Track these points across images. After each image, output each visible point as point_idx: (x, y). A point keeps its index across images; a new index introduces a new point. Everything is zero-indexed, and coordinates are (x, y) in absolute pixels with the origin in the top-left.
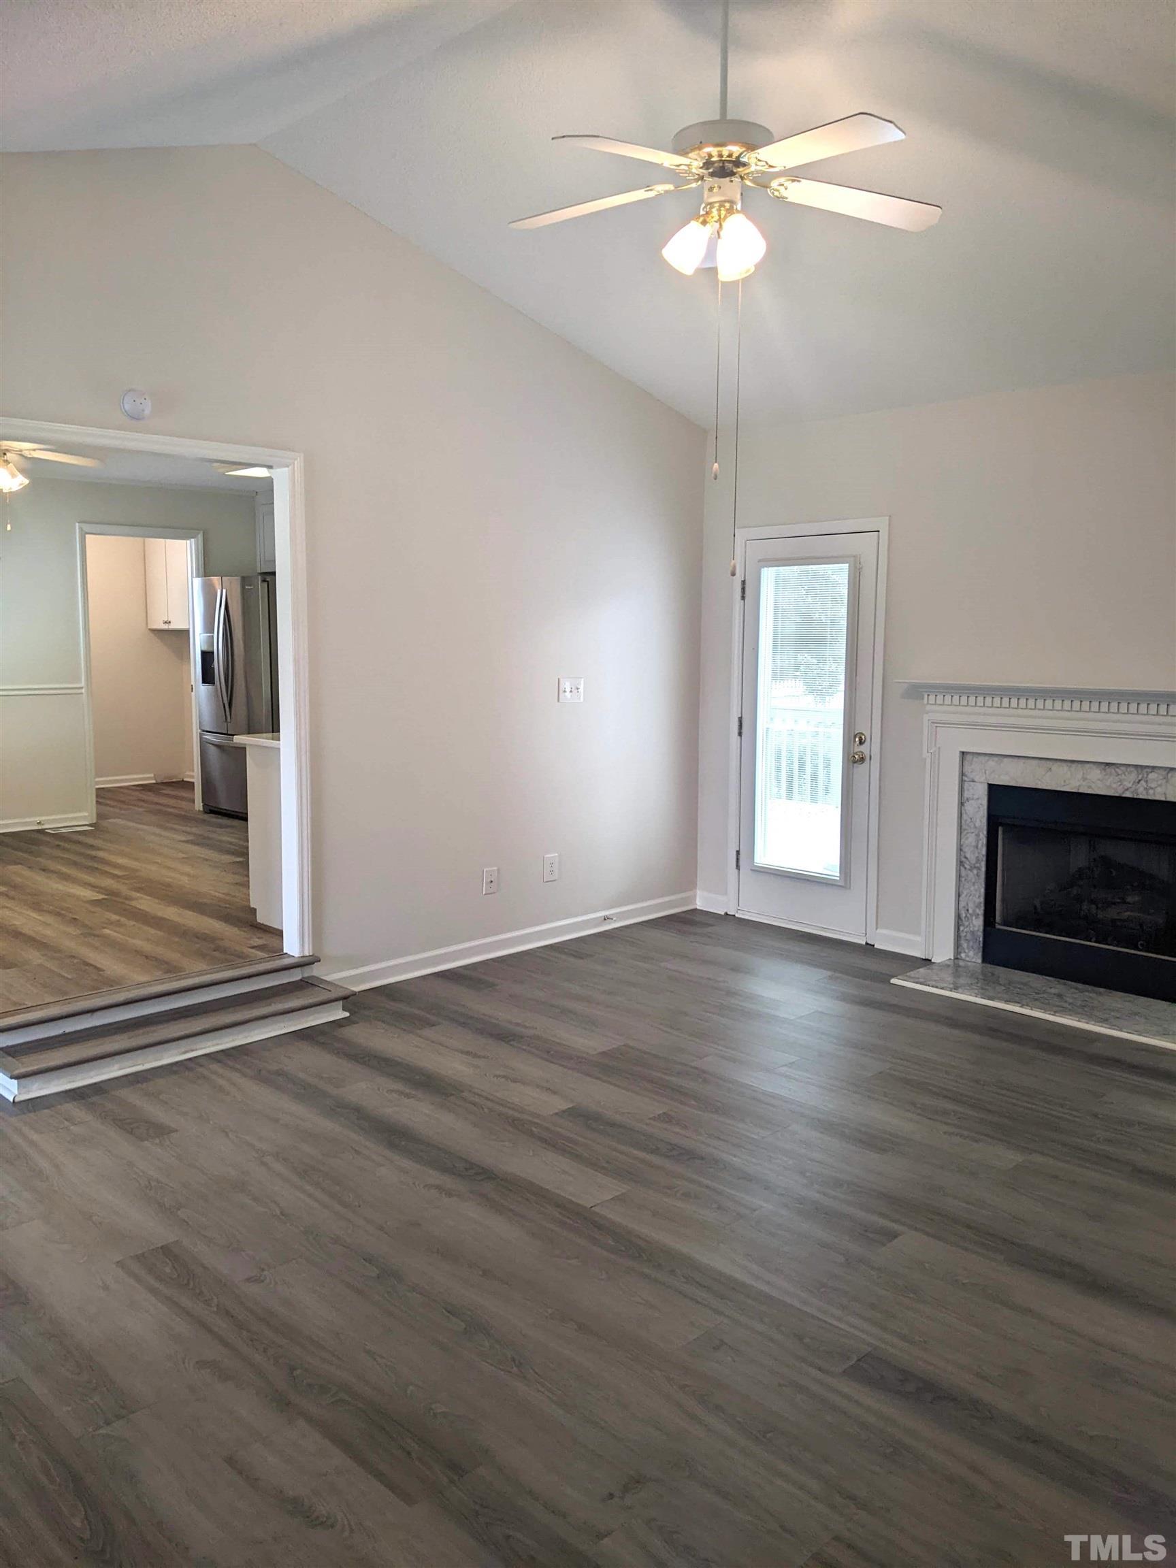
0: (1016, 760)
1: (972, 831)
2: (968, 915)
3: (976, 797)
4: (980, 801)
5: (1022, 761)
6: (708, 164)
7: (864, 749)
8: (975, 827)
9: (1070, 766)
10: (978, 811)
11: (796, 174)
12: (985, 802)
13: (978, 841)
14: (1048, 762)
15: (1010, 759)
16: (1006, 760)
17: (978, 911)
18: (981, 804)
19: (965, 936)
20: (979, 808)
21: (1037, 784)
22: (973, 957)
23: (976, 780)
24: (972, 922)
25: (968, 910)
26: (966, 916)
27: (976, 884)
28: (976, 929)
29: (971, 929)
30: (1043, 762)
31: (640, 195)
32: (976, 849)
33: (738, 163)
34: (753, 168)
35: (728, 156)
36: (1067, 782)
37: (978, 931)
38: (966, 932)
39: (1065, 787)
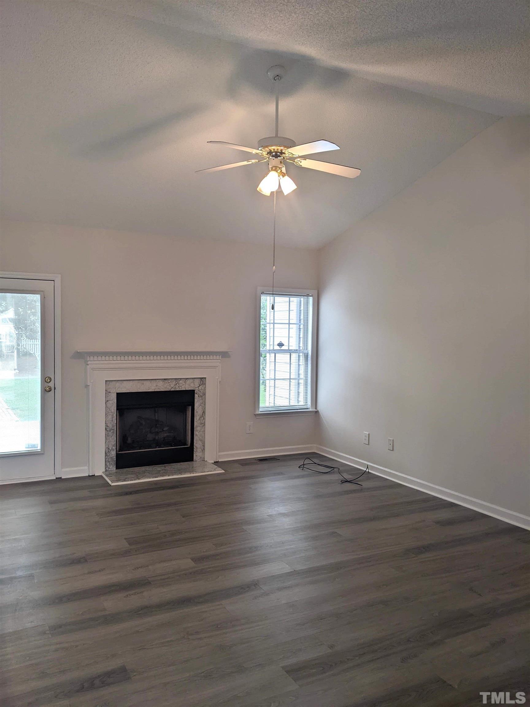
0: (129, 381)
1: (110, 414)
2: (109, 451)
3: (111, 399)
4: (113, 401)
5: (131, 381)
6: (270, 153)
7: (51, 384)
8: (111, 412)
9: (151, 382)
10: (113, 405)
11: (305, 157)
12: (115, 401)
13: (113, 418)
14: (142, 381)
15: (126, 382)
16: (124, 382)
17: (113, 448)
18: (114, 402)
19: (108, 460)
20: (113, 404)
21: (138, 390)
22: (113, 468)
23: (111, 392)
24: (111, 453)
25: (109, 449)
26: (108, 451)
27: (112, 437)
28: (113, 456)
29: (111, 456)
30: (140, 381)
31: (245, 163)
32: (112, 422)
33: (282, 153)
34: (287, 155)
35: (277, 150)
36: (150, 388)
37: (114, 456)
38: (108, 458)
39: (150, 390)
